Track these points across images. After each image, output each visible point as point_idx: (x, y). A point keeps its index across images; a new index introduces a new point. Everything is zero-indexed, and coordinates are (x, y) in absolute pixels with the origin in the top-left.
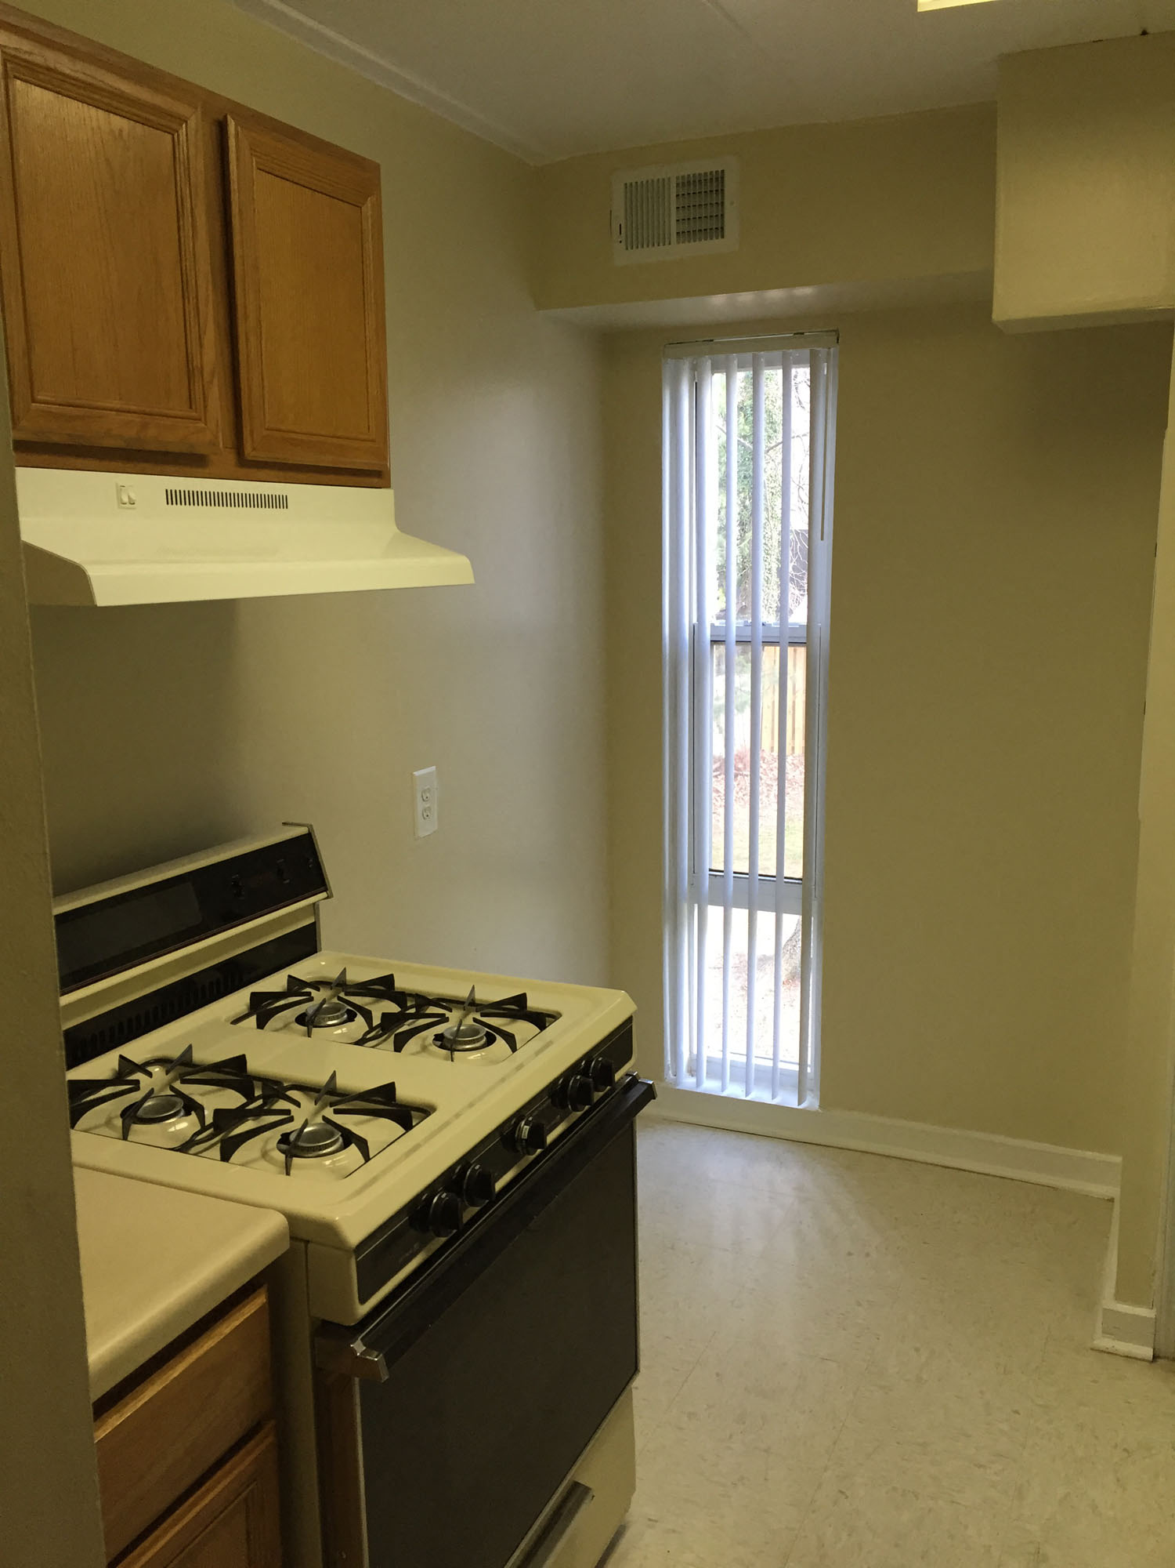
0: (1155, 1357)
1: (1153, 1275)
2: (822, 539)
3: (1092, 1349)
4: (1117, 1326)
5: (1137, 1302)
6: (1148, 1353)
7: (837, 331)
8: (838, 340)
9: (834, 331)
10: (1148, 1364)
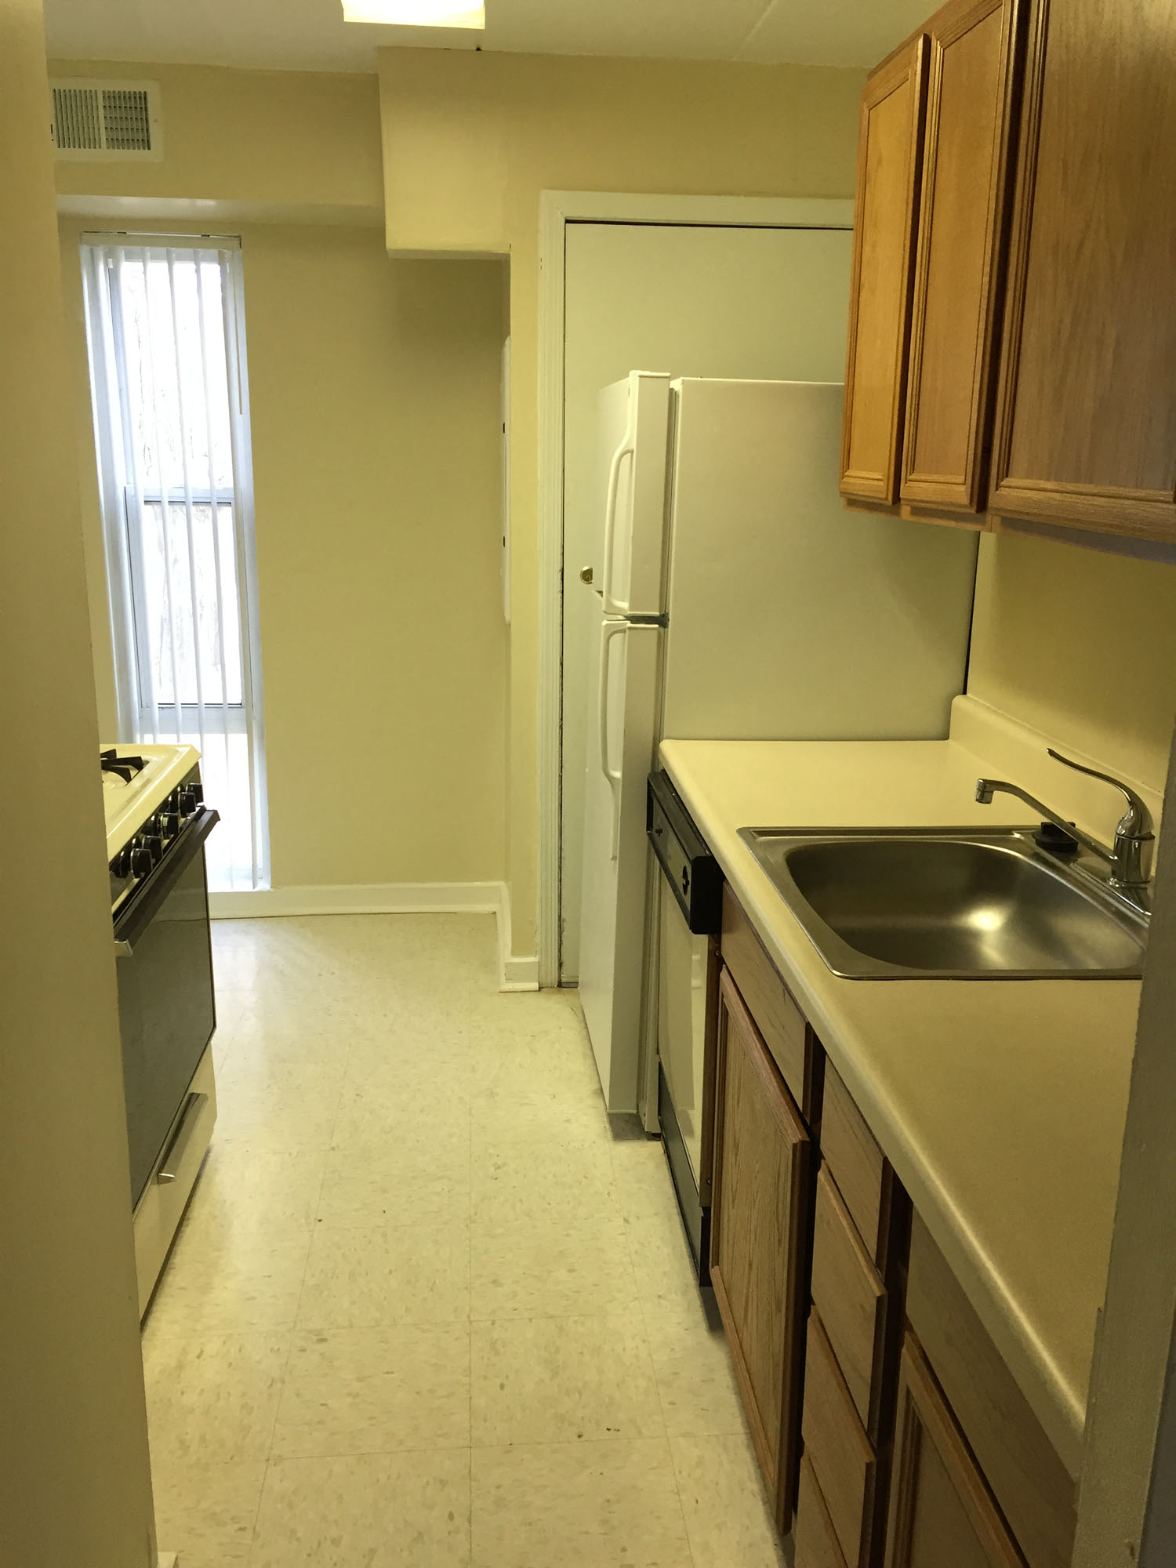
0: (540, 988)
1: (536, 932)
2: (241, 413)
3: (500, 992)
4: (513, 973)
5: (526, 953)
6: (536, 986)
7: (239, 237)
8: (240, 244)
9: (236, 237)
10: (537, 993)
